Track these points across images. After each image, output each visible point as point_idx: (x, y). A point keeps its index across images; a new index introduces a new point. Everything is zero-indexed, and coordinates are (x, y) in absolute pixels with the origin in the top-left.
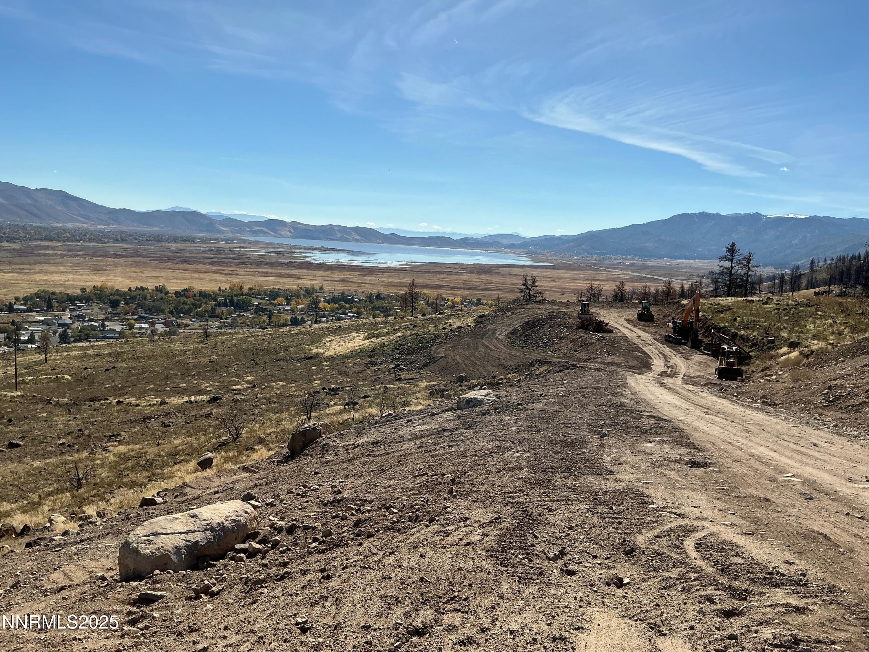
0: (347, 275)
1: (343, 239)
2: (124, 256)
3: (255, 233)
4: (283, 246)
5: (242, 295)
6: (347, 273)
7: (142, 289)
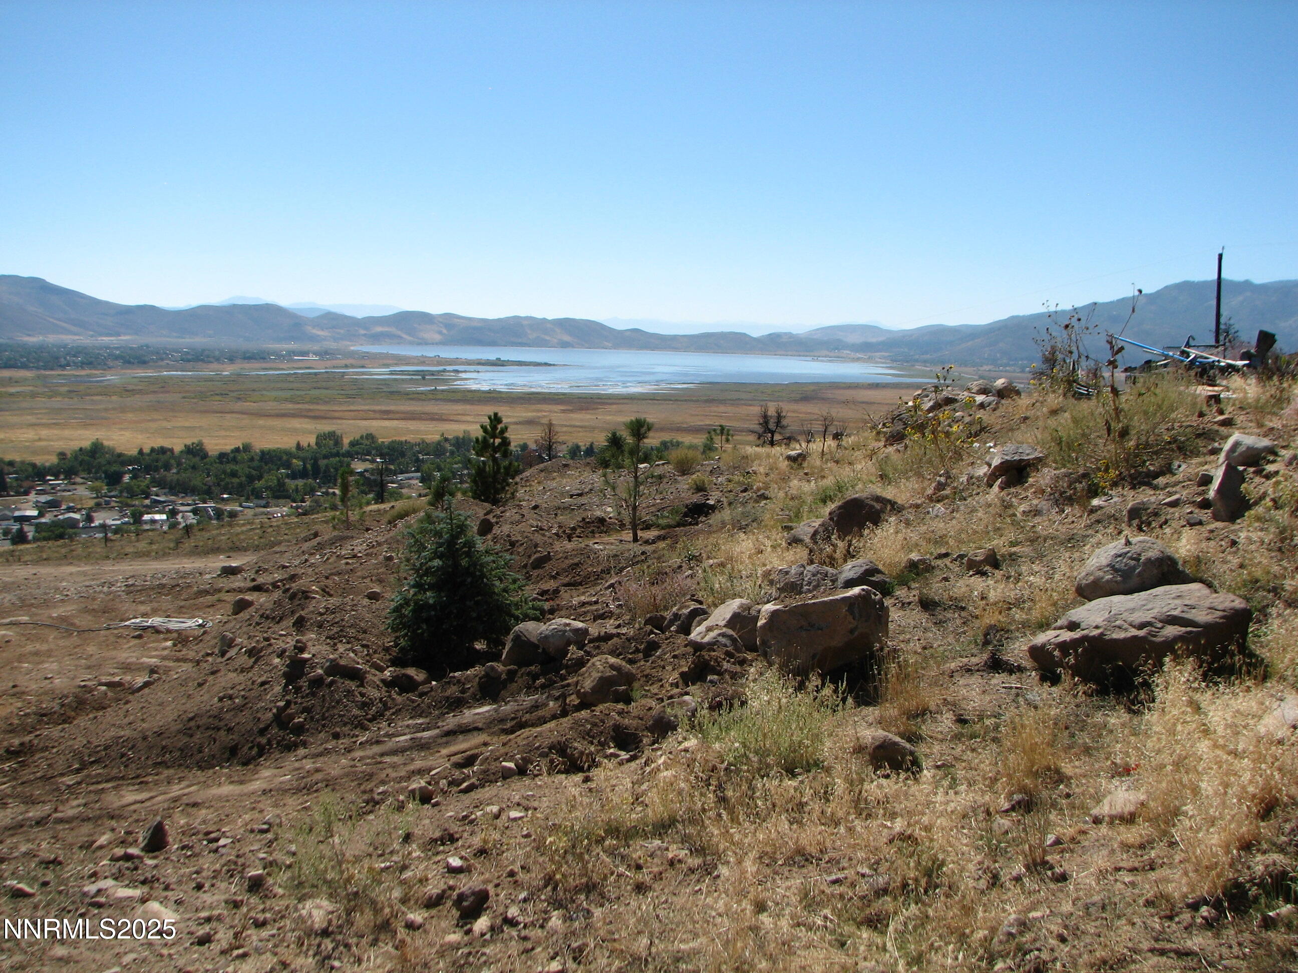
0: (539, 411)
1: (540, 343)
2: (140, 392)
3: (376, 338)
4: (423, 361)
5: (337, 454)
6: (539, 406)
7: (163, 451)
